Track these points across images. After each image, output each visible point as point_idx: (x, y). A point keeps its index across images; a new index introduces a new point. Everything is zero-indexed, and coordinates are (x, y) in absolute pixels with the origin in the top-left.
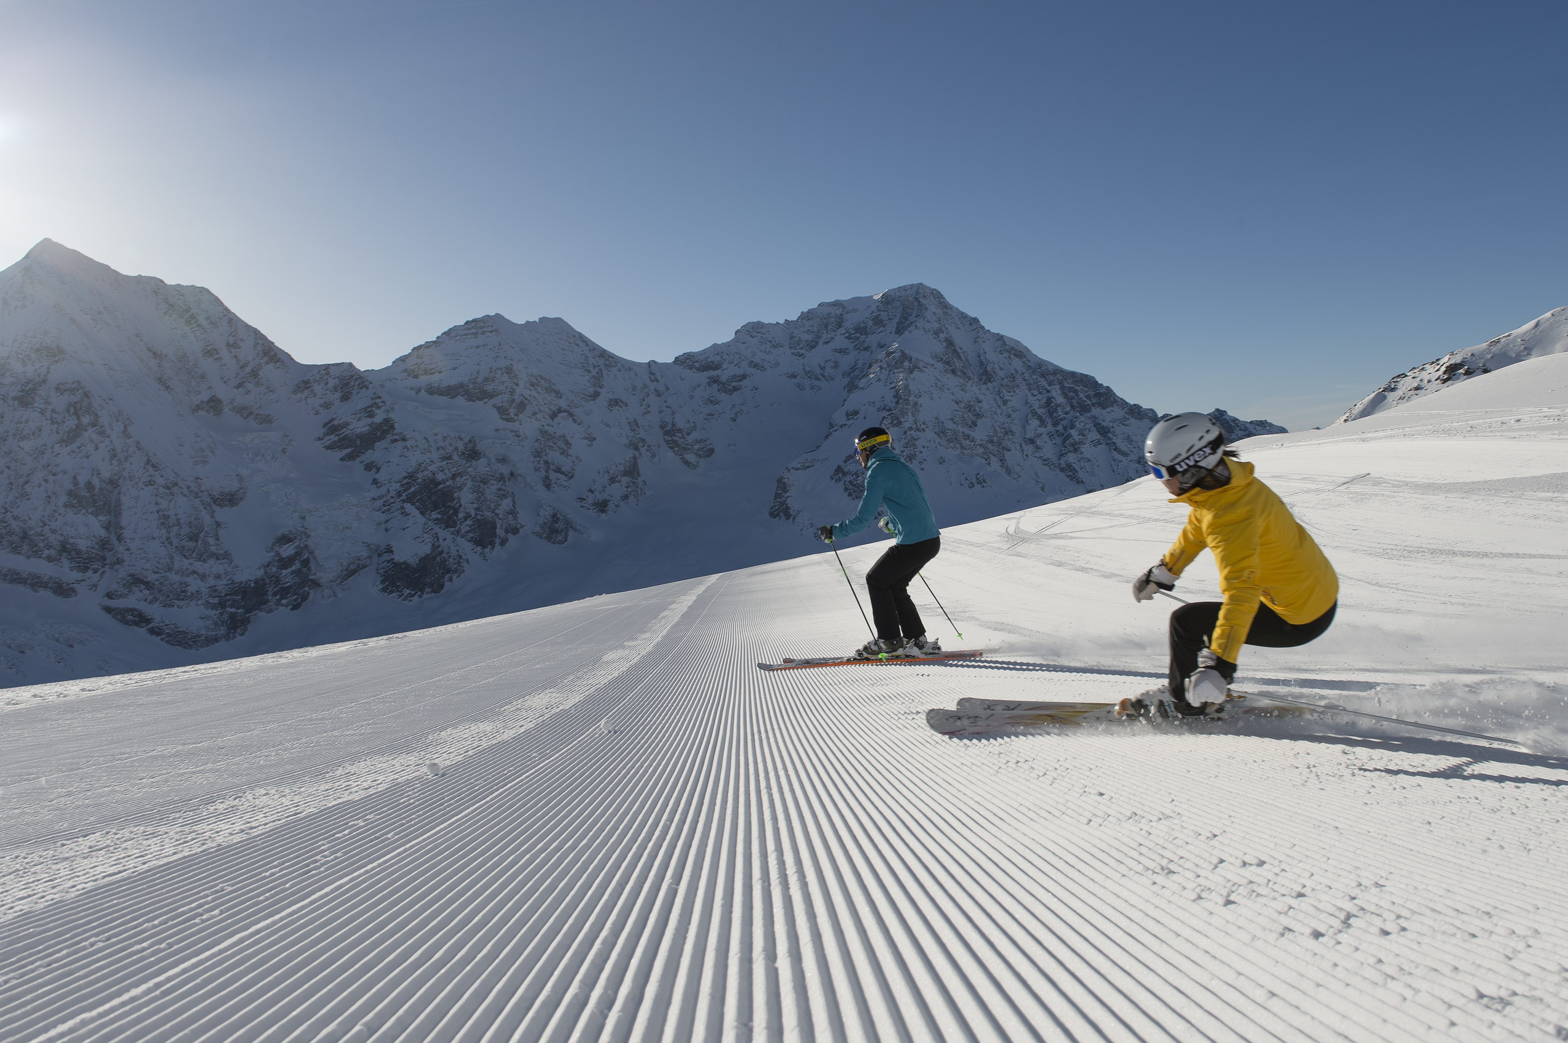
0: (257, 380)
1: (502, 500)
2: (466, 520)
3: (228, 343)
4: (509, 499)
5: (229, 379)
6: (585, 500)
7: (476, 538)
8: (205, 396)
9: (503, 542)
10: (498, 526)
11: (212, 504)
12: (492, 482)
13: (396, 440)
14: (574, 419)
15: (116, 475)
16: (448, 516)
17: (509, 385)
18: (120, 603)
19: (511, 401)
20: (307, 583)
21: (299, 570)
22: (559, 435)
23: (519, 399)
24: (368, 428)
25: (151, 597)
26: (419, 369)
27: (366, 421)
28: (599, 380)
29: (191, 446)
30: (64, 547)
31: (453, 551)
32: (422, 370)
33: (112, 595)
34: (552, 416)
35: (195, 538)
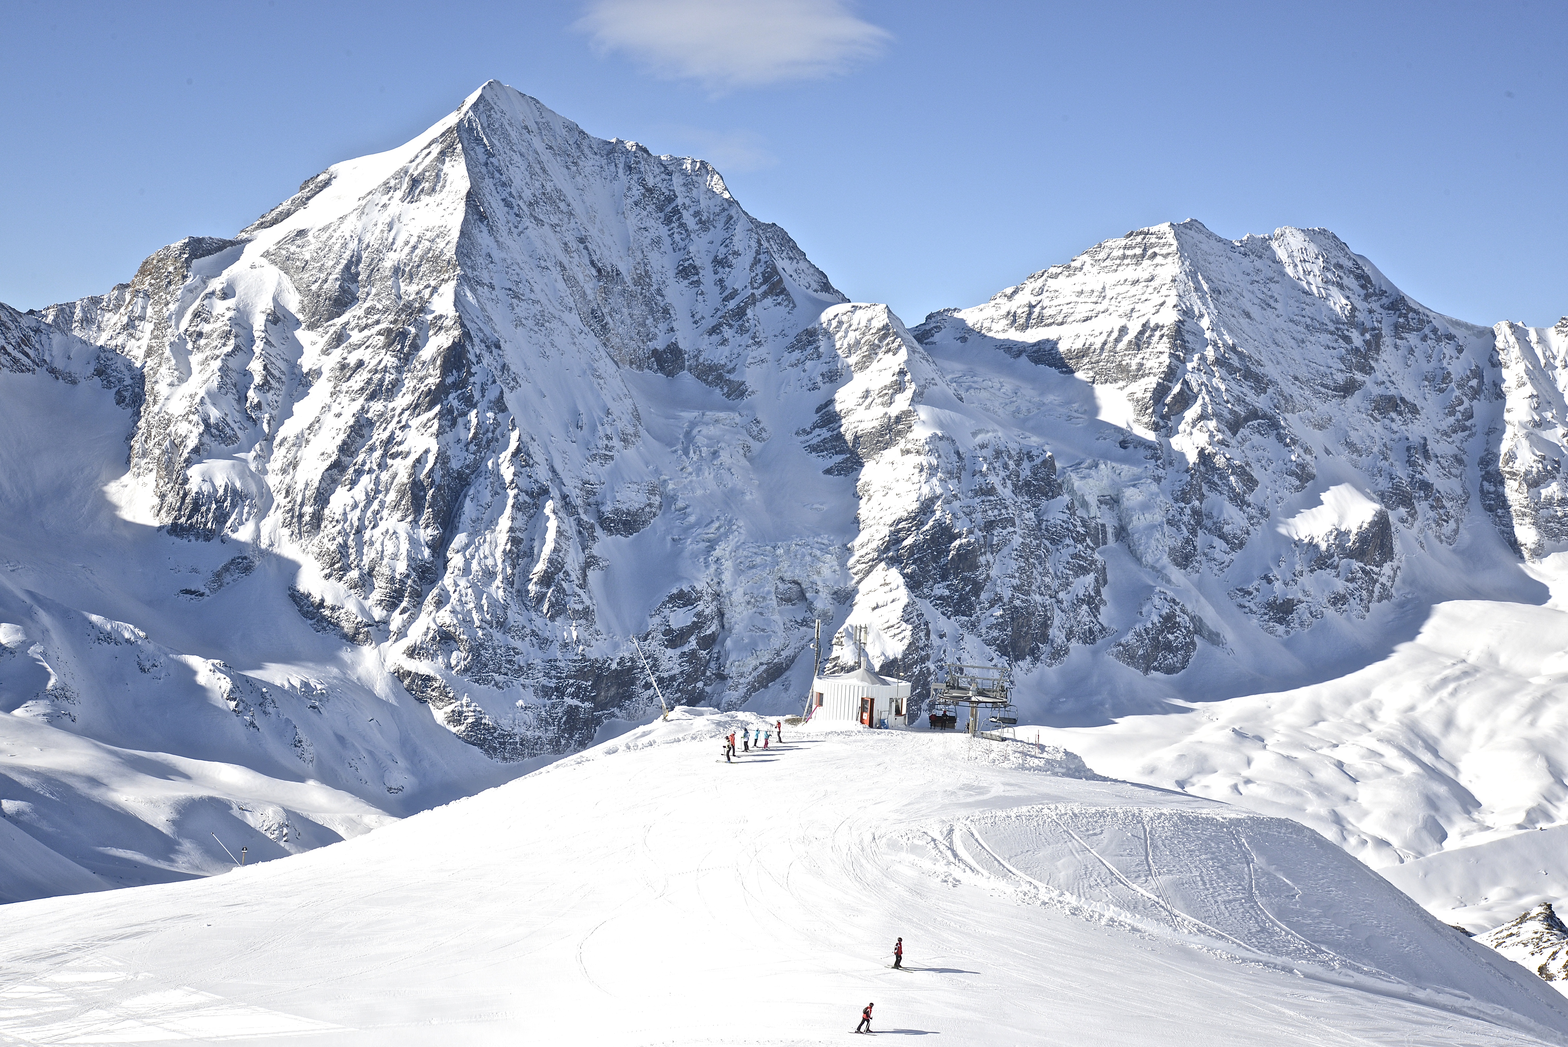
0: (740, 322)
1: (1077, 575)
2: (992, 606)
3: (716, 257)
4: (1090, 578)
5: (703, 318)
6: (1251, 594)
7: (1003, 641)
8: (660, 344)
9: (1058, 654)
10: (1056, 622)
11: (597, 527)
12: (1068, 541)
13: (908, 452)
14: (1278, 434)
15: (468, 467)
16: (961, 595)
17: (1165, 359)
18: (423, 667)
19: (1160, 391)
20: (704, 674)
21: (693, 653)
22: (1237, 463)
23: (1177, 389)
24: (876, 424)
25: (462, 663)
26: (1030, 314)
27: (881, 411)
28: (1365, 357)
29: (594, 429)
30: (372, 569)
31: (950, 660)
32: (1035, 315)
33: (412, 652)
34: (1234, 426)
35: (546, 580)
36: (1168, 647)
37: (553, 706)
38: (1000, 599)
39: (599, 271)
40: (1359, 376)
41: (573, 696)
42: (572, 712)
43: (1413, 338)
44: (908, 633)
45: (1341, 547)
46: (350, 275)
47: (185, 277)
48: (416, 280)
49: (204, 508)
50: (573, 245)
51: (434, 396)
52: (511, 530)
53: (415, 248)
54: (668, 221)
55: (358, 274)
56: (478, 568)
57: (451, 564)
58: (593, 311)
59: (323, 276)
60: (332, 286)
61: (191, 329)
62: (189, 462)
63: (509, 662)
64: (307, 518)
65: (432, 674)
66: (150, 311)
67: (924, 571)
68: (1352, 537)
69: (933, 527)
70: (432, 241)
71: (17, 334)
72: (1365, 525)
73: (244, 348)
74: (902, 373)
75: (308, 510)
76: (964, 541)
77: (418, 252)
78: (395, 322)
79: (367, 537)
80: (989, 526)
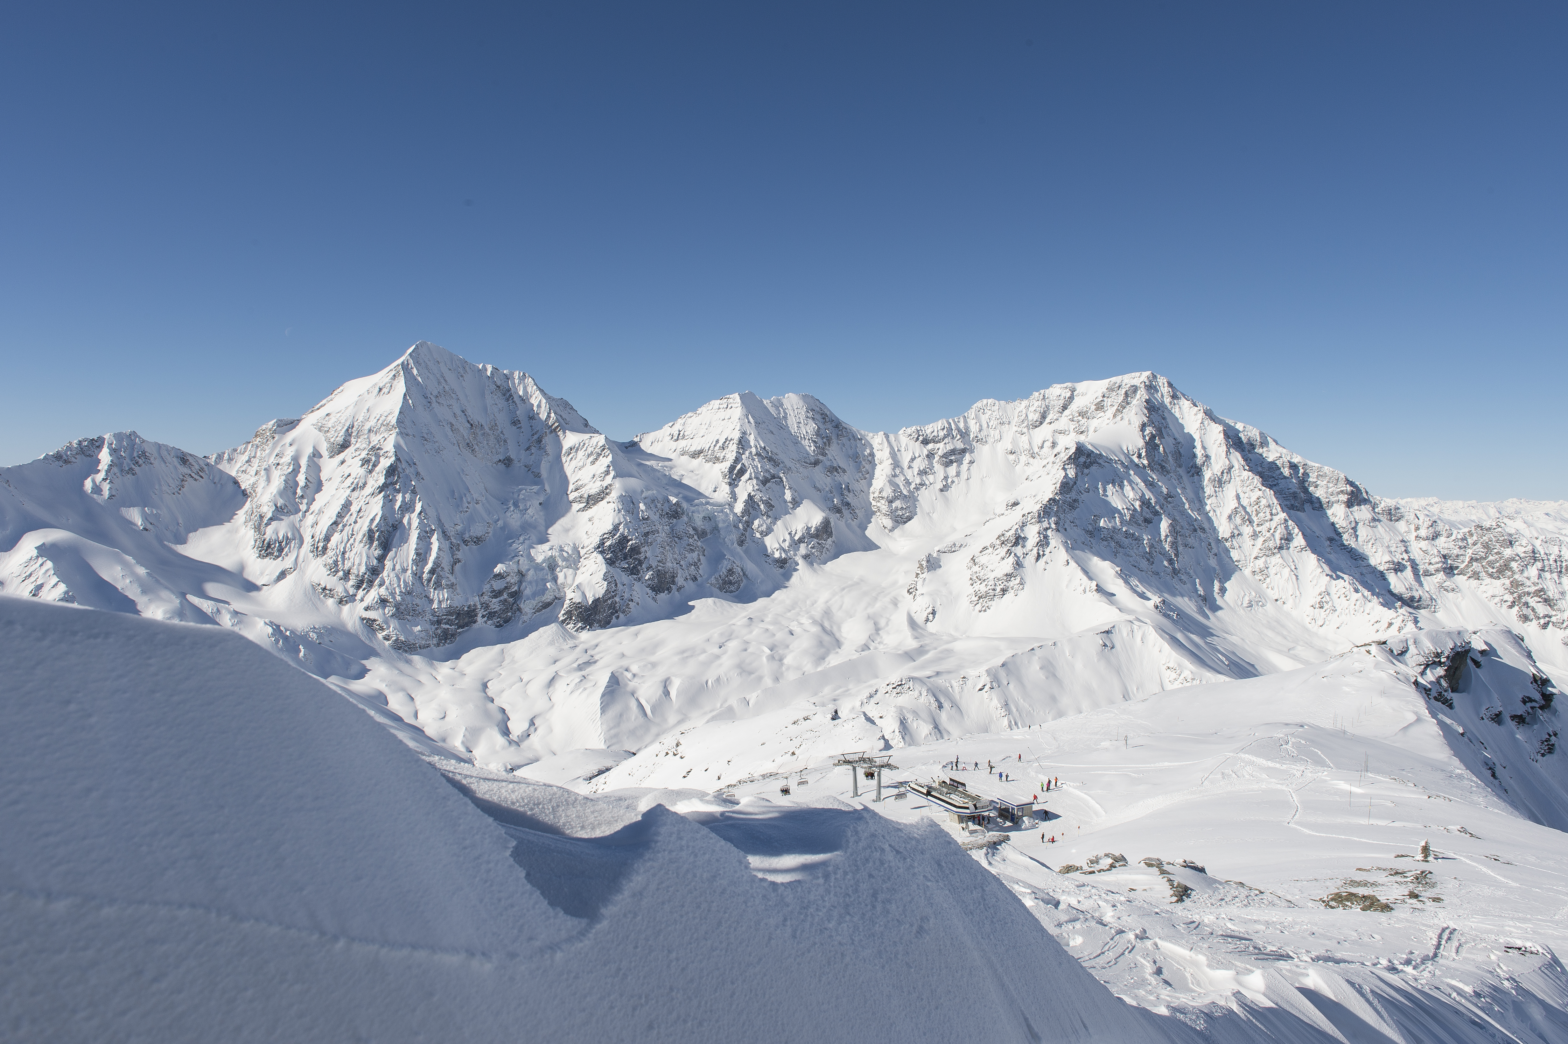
1: (689, 553)
2: (648, 570)
4: (695, 554)
5: (523, 443)
7: (653, 585)
8: (502, 456)
9: (680, 589)
10: (679, 575)
11: (461, 544)
12: (685, 538)
13: (610, 502)
14: (784, 485)
15: (397, 521)
16: (633, 566)
17: (734, 454)
18: (371, 615)
19: (732, 468)
20: (511, 609)
21: (505, 600)
22: (764, 498)
23: (739, 467)
24: (597, 490)
25: (391, 612)
26: (679, 434)
27: (598, 484)
28: (823, 449)
29: (461, 498)
30: (349, 571)
31: (626, 596)
32: (681, 435)
33: (367, 609)
34: (764, 482)
35: (432, 571)
36: (730, 583)
37: (437, 629)
38: (651, 567)
39: (472, 425)
40: (821, 457)
41: (446, 623)
42: (445, 632)
43: (844, 440)
44: (605, 585)
45: (808, 533)
46: (348, 433)
47: (274, 438)
48: (378, 434)
49: (273, 546)
50: (459, 413)
51: (382, 489)
52: (416, 549)
53: (378, 420)
54: (508, 400)
55: (352, 432)
56: (400, 568)
57: (386, 567)
58: (468, 444)
59: (336, 434)
60: (340, 440)
61: (275, 462)
62: (267, 525)
63: (414, 610)
64: (320, 548)
65: (376, 618)
66: (258, 454)
67: (616, 557)
68: (813, 529)
69: (619, 536)
70: (387, 416)
71: (197, 467)
72: (819, 524)
73: (296, 471)
74: (608, 466)
75: (321, 545)
76: (634, 542)
77: (380, 422)
78: (368, 454)
79: (347, 556)
80: (646, 534)
